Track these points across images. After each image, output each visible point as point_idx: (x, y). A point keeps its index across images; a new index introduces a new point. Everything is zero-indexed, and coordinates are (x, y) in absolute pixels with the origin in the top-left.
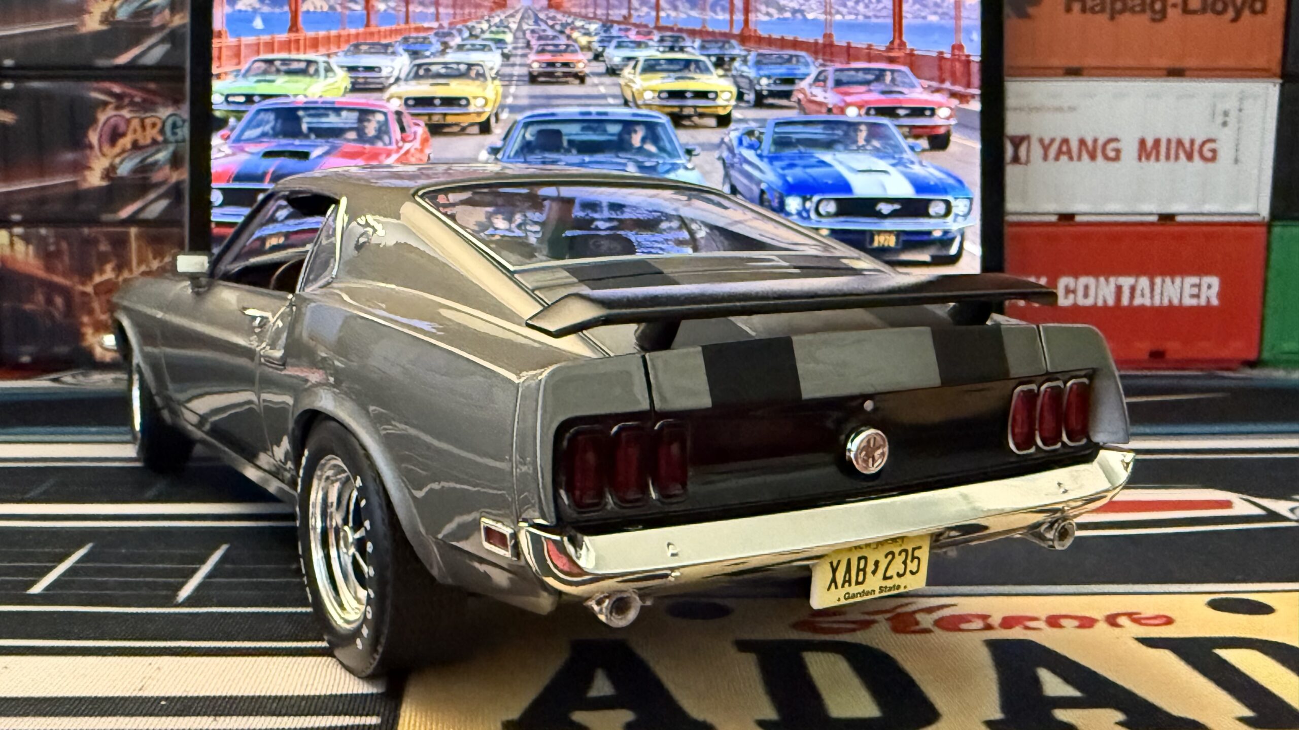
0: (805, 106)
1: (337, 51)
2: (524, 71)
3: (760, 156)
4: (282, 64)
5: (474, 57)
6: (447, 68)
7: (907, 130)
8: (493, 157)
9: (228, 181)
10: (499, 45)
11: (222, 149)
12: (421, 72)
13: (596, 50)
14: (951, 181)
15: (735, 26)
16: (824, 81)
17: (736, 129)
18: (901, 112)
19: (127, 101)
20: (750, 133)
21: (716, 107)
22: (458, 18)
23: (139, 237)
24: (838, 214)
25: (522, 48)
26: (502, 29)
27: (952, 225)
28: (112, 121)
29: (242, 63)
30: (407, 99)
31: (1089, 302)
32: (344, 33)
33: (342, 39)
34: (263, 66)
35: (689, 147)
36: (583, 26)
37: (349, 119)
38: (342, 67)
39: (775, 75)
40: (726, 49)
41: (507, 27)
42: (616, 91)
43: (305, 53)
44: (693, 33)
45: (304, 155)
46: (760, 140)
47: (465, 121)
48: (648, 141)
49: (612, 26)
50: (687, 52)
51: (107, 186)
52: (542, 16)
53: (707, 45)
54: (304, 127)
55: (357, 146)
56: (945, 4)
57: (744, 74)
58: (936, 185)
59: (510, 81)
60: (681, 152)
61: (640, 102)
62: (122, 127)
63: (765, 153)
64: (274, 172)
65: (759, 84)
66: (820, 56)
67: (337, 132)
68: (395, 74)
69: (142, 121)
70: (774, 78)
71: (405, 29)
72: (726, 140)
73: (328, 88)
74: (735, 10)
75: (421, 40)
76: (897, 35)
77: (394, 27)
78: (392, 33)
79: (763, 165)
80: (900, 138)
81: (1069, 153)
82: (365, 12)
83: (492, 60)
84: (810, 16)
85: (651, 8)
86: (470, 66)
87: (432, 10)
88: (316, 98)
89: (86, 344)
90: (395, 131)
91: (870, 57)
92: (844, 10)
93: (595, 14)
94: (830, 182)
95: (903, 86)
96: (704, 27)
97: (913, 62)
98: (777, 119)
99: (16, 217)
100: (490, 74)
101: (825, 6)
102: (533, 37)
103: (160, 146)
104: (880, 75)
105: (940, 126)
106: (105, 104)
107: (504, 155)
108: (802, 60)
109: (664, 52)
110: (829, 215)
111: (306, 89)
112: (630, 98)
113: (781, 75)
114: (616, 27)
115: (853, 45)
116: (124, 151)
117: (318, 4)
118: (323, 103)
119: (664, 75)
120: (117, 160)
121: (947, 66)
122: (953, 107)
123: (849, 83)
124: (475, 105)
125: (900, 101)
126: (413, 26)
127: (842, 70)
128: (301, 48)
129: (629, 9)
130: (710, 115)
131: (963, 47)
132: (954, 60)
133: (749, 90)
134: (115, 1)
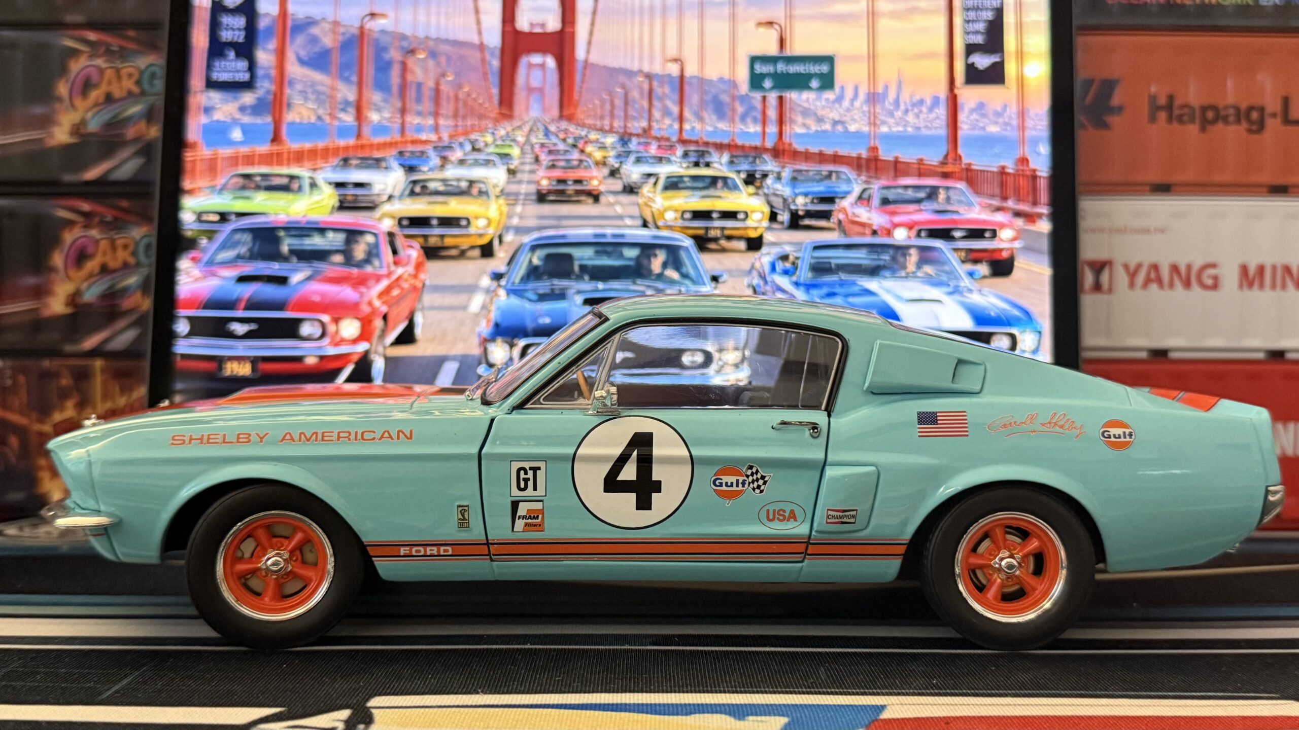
0: (847, 228)
1: (324, 165)
2: (532, 188)
3: (797, 284)
4: (262, 180)
5: (477, 173)
6: (446, 185)
7: (963, 254)
8: (495, 284)
9: (198, 308)
10: (505, 161)
11: (194, 273)
12: (418, 189)
13: (613, 166)
14: (1016, 312)
15: (767, 139)
16: (869, 199)
17: (768, 254)
18: (957, 234)
19: (97, 220)
20: (785, 258)
21: (746, 228)
22: (460, 129)
23: (103, 371)
25: (530, 164)
26: (508, 143)
28: (81, 241)
29: (219, 177)
30: (400, 220)
32: (331, 145)
33: (330, 152)
34: (241, 181)
35: (715, 274)
36: (598, 139)
37: (334, 240)
38: (330, 184)
39: (812, 193)
40: (758, 166)
41: (514, 140)
42: (635, 211)
43: (288, 167)
44: (720, 147)
45: (283, 281)
46: (795, 266)
47: (465, 243)
48: (670, 267)
49: (630, 140)
50: (714, 168)
51: (71, 314)
52: (553, 128)
53: (735, 160)
54: (285, 249)
56: (1005, 114)
57: (778, 192)
58: (997, 315)
59: (516, 200)
60: (707, 279)
61: (660, 223)
62: (90, 250)
63: (801, 280)
64: (248, 300)
65: (794, 201)
66: (864, 173)
67: (320, 255)
68: (389, 191)
69: (113, 241)
70: (811, 197)
71: (401, 142)
72: (757, 265)
73: (313, 206)
74: (768, 122)
75: (418, 154)
76: (951, 147)
77: (387, 138)
78: (386, 145)
79: (800, 295)
80: (956, 263)
81: (1159, 280)
82: (356, 124)
83: (497, 176)
84: (853, 128)
85: (673, 120)
86: (471, 183)
87: (430, 121)
88: (299, 218)
90: (386, 255)
91: (922, 170)
92: (891, 121)
93: (612, 127)
95: (959, 205)
96: (733, 140)
97: (972, 177)
98: (814, 242)
100: (493, 192)
101: (869, 118)
102: (543, 152)
103: (129, 270)
105: (1000, 250)
106: (72, 223)
107: (508, 282)
108: (843, 177)
109: (688, 167)
111: (287, 208)
112: (649, 219)
113: (820, 192)
114: (635, 140)
115: (901, 160)
116: (91, 275)
117: (305, 112)
118: (308, 223)
119: (688, 193)
120: (85, 285)
121: (1010, 180)
122: (1017, 227)
123: (896, 202)
124: (477, 227)
125: (954, 222)
126: (409, 139)
127: (888, 188)
128: (285, 162)
129: (650, 120)
130: (739, 238)
131: (1027, 160)
132: (1019, 175)
133: (784, 211)
134: (87, 111)
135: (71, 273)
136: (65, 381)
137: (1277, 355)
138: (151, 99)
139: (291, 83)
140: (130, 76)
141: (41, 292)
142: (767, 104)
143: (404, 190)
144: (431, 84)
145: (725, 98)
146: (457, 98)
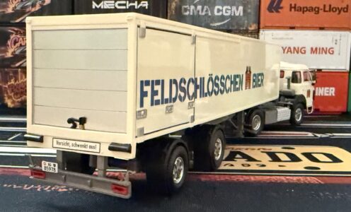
19: (19, 32)
23: (21, 72)
28: (15, 38)
51: (13, 57)
62: (17, 40)
69: (23, 38)
89: (5, 102)
106: (12, 33)
116: (17, 47)
120: (16, 50)
134: (16, 4)
135: (13, 46)
136: (11, 74)
137: (319, 70)
138: (32, 1)
141: (5, 51)
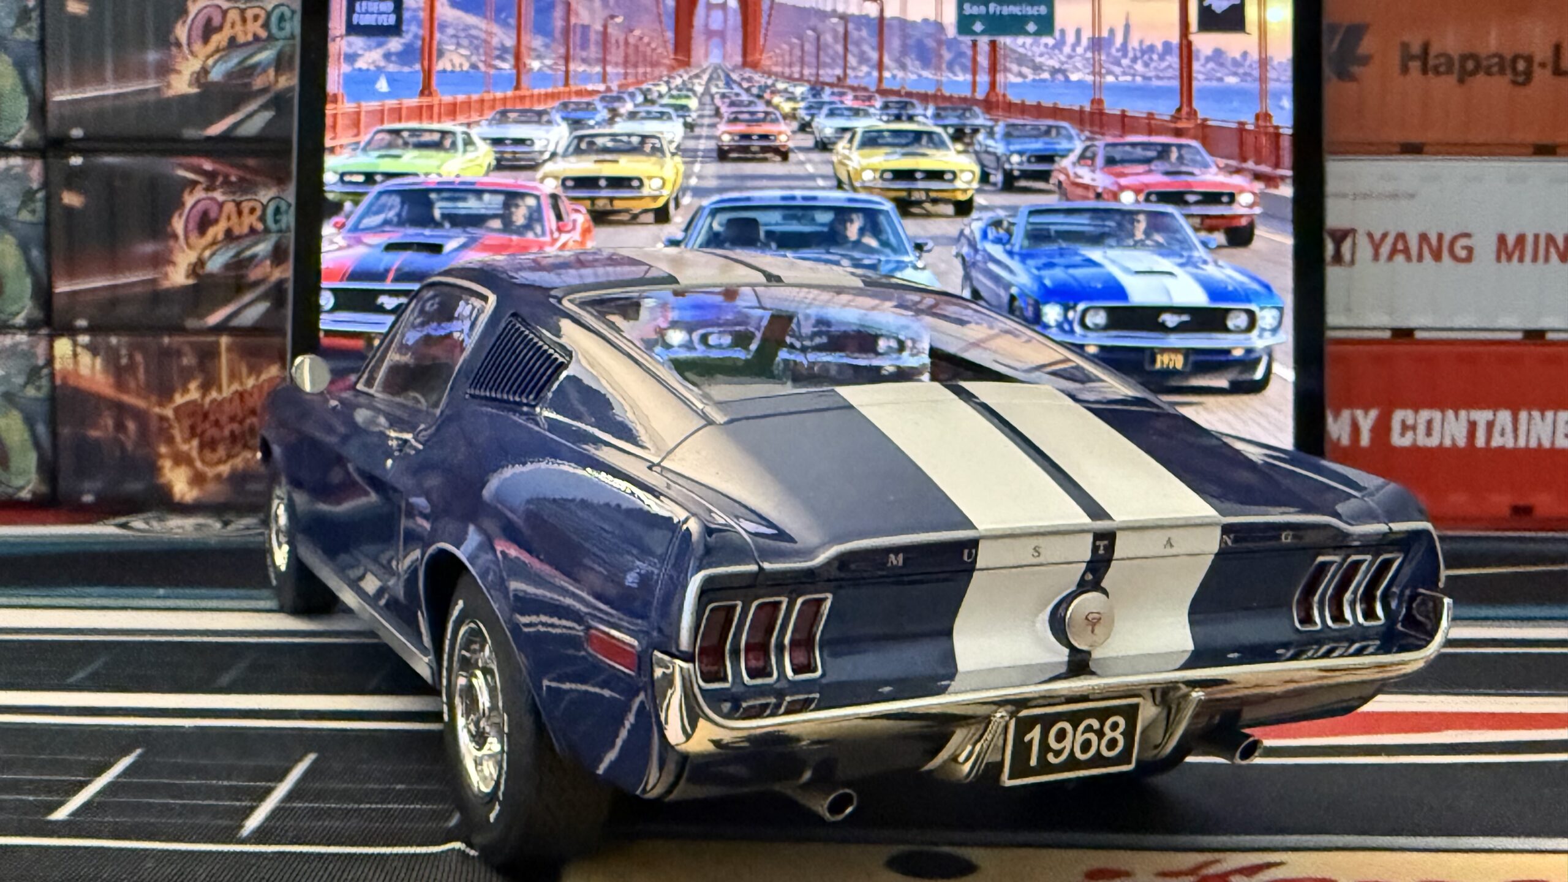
0: (1068, 191)
1: (478, 119)
2: (712, 144)
3: (1010, 253)
4: (410, 136)
5: (649, 127)
6: (615, 141)
7: (1198, 221)
9: (342, 280)
10: (681, 113)
11: (335, 240)
12: (583, 146)
13: (803, 119)
14: (1255, 286)
15: (978, 89)
16: (1093, 158)
17: (979, 219)
18: (1191, 198)
19: (220, 179)
20: (997, 223)
21: (955, 190)
22: (630, 79)
23: (229, 349)
24: (1107, 328)
25: (710, 116)
26: (684, 92)
27: (1258, 341)
29: (362, 133)
30: (564, 180)
31: (1433, 442)
32: (488, 97)
33: (486, 105)
34: (387, 137)
35: (919, 241)
36: (786, 89)
37: (492, 203)
38: (485, 139)
39: (1029, 150)
40: (968, 118)
41: (691, 90)
42: (828, 170)
43: (439, 121)
44: (925, 98)
45: (436, 249)
46: (1009, 233)
47: (636, 206)
48: (868, 233)
49: (822, 89)
50: (917, 122)
51: (194, 286)
52: (735, 76)
53: (943, 113)
54: (437, 214)
55: (504, 237)
56: (1248, 63)
57: (990, 149)
58: (1236, 290)
59: (696, 157)
60: (909, 247)
61: (857, 184)
62: (213, 215)
63: (1016, 249)
64: (398, 270)
65: (1008, 161)
66: (1087, 127)
67: (477, 220)
68: (551, 148)
69: (238, 204)
70: (1028, 154)
71: (564, 93)
72: (967, 232)
73: (468, 165)
74: (979, 69)
75: (584, 106)
76: (1185, 100)
77: (550, 90)
78: (547, 97)
79: (1014, 264)
80: (1189, 231)
81: (1406, 251)
82: (514, 71)
83: (672, 131)
84: (1074, 77)
85: (872, 67)
86: (644, 138)
87: (598, 69)
88: (452, 178)
89: (162, 480)
90: (549, 220)
91: (1150, 125)
92: (1117, 70)
94: (1099, 286)
95: (1194, 166)
96: (939, 90)
97: (1206, 134)
98: (1031, 206)
99: (82, 323)
100: (669, 148)
101: (1094, 65)
102: (723, 103)
103: (257, 237)
104: (1164, 152)
105: (1241, 216)
106: (194, 184)
108: (1063, 132)
109: (888, 122)
110: (1097, 328)
111: (439, 167)
112: (845, 178)
113: (1036, 150)
114: (828, 90)
115: (1129, 114)
116: (214, 243)
117: (457, 60)
118: (461, 183)
119: (888, 150)
120: (207, 253)
121: (1250, 140)
122: (1257, 191)
123: (1123, 161)
124: (651, 189)
125: (1189, 184)
126: (574, 88)
127: (1114, 145)
128: (435, 116)
129: (845, 68)
130: (946, 201)
131: (1270, 116)
132: (1259, 133)
133: (996, 169)
134: (208, 57)
135: (194, 238)
138: (280, 44)
139: (443, 27)
140: (256, 18)
141: (161, 260)
142: (979, 49)
143: (569, 146)
144: (598, 27)
145: (931, 43)
146: (627, 43)
